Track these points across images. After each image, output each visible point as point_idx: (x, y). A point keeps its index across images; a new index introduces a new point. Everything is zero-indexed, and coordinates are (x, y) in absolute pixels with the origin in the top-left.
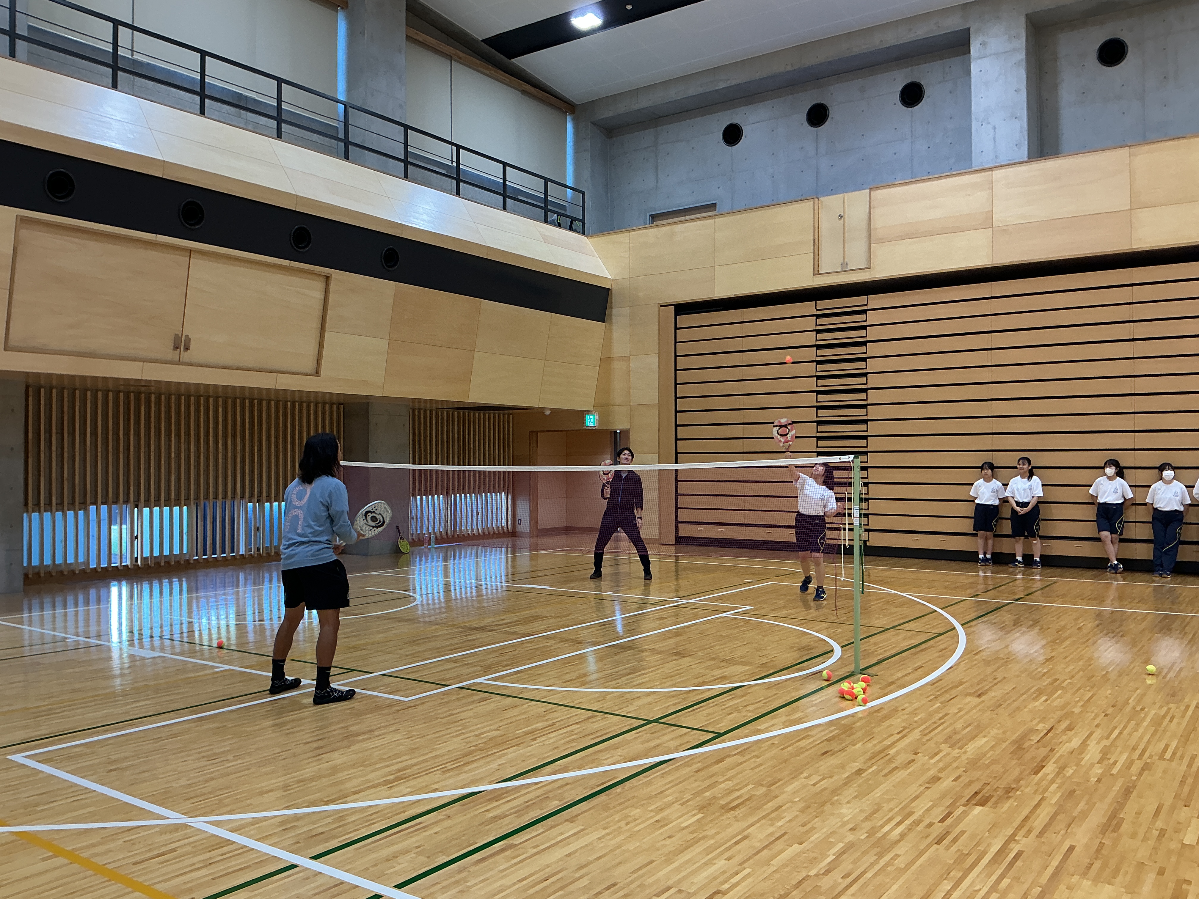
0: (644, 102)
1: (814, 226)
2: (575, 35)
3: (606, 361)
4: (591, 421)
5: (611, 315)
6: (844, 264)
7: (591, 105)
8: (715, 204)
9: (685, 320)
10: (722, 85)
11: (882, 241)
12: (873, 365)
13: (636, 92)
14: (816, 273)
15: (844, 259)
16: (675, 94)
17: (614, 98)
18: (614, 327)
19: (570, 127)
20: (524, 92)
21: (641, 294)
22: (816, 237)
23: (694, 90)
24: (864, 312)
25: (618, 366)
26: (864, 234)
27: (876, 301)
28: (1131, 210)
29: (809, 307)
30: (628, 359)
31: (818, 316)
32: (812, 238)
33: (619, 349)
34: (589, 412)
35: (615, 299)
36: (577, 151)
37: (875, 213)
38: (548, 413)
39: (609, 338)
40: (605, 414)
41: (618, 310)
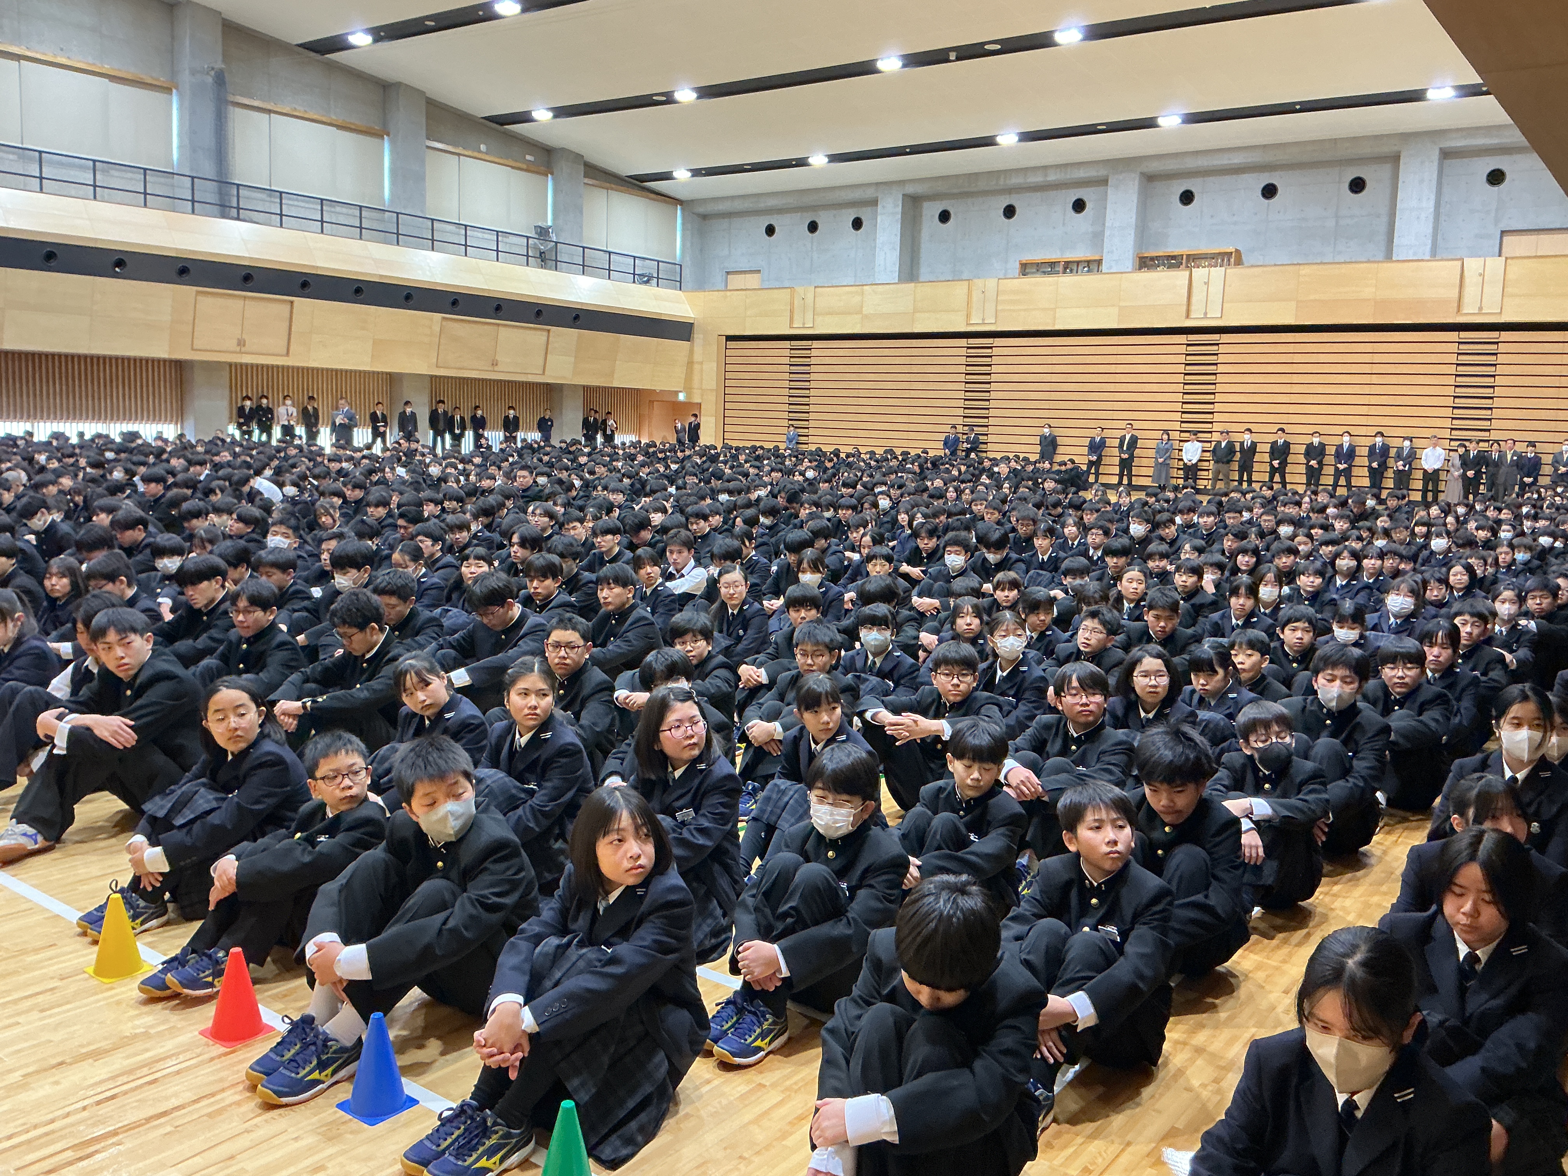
0: (722, 207)
1: (791, 303)
2: (673, 179)
3: (690, 363)
5: (693, 339)
6: (804, 325)
7: (691, 203)
9: (731, 344)
11: (820, 313)
12: (814, 376)
14: (789, 326)
15: (804, 321)
18: (695, 344)
19: (679, 212)
21: (708, 328)
24: (813, 349)
25: (696, 367)
26: (812, 310)
27: (816, 344)
29: (790, 344)
30: (701, 363)
31: (794, 349)
32: (790, 308)
33: (697, 357)
34: (680, 392)
35: (696, 328)
36: (683, 231)
37: (817, 299)
38: (657, 392)
39: (691, 352)
40: (689, 394)
41: (697, 336)
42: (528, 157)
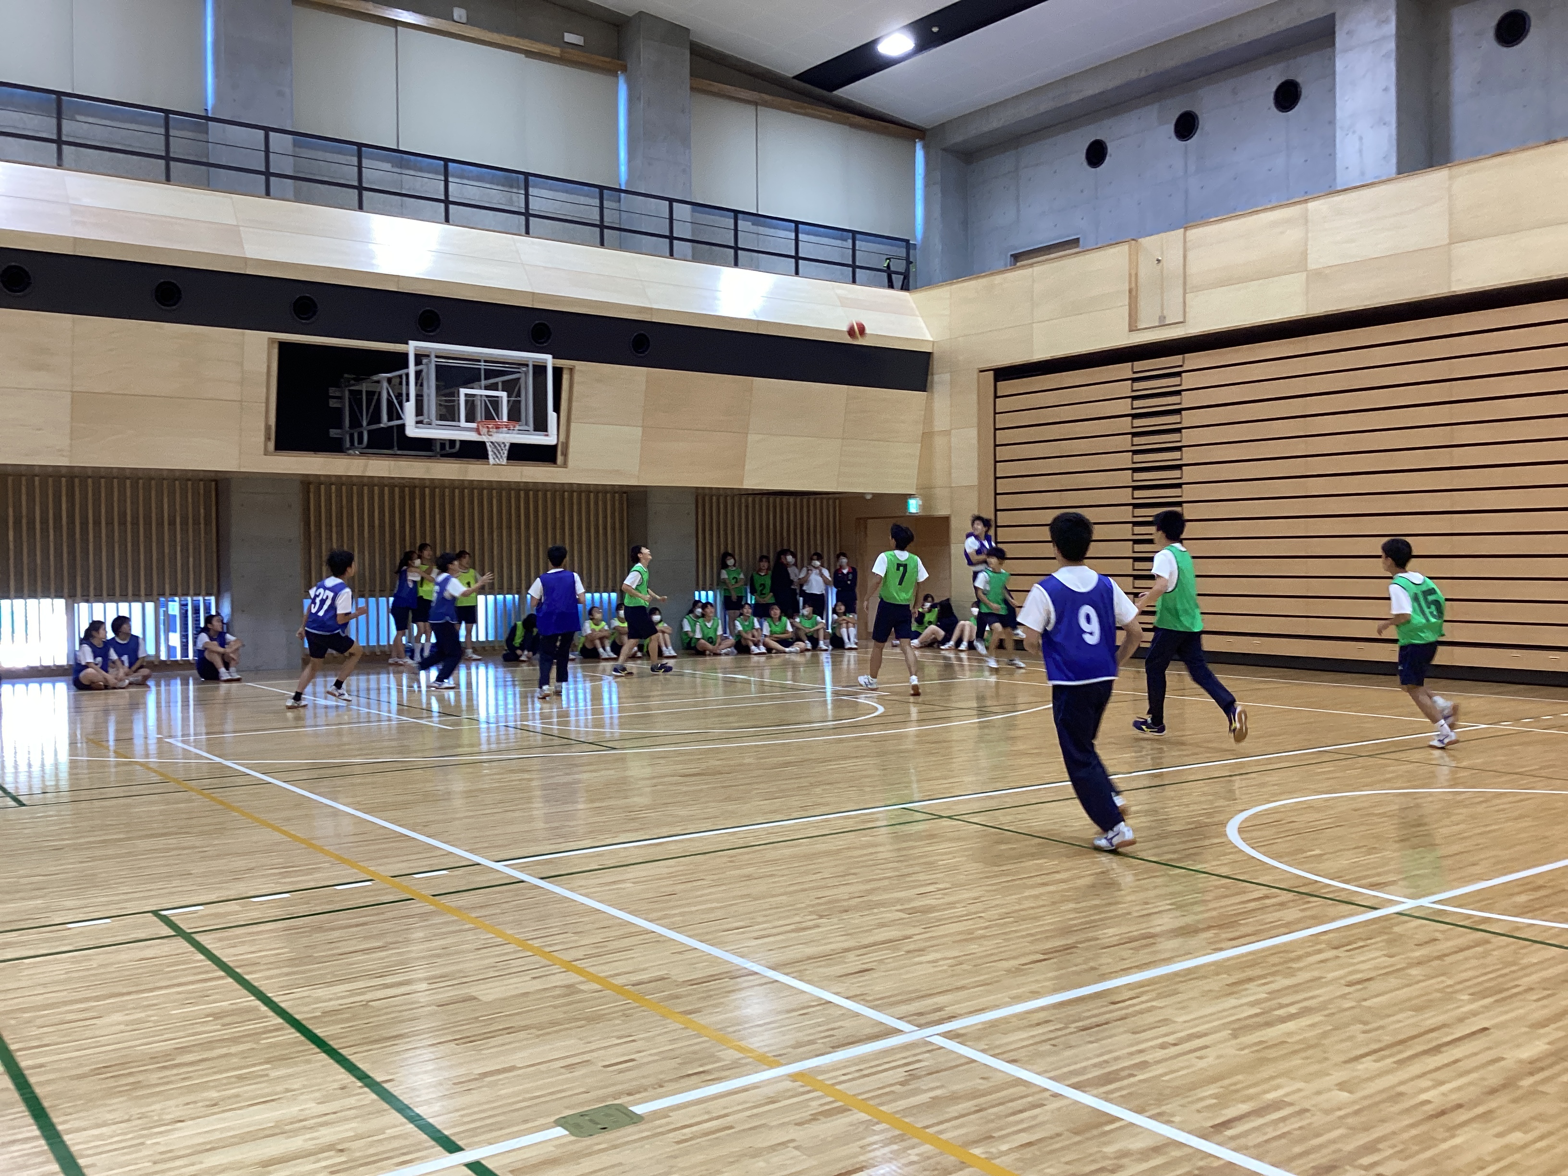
0: (995, 123)
1: (1130, 275)
2: (885, 63)
3: (927, 436)
4: (914, 506)
5: (932, 382)
6: (1162, 318)
7: (941, 129)
8: (1078, 239)
9: (1005, 387)
10: (1074, 98)
11: (1198, 289)
12: (1188, 437)
13: (987, 111)
14: (1133, 328)
15: (1162, 310)
16: (1026, 111)
17: (964, 119)
18: (936, 396)
19: (919, 153)
20: (853, 125)
21: (961, 358)
22: (1133, 285)
23: (1045, 105)
24: (1179, 374)
25: (939, 442)
26: (1181, 281)
27: (1193, 360)
28: (1450, 244)
29: (1125, 370)
30: (948, 433)
31: (1134, 380)
32: (1126, 287)
33: (941, 423)
34: (911, 496)
35: (936, 365)
36: (927, 185)
37: (1191, 255)
38: (869, 497)
39: (929, 409)
40: (928, 500)
41: (940, 378)
42: (569, 38)
